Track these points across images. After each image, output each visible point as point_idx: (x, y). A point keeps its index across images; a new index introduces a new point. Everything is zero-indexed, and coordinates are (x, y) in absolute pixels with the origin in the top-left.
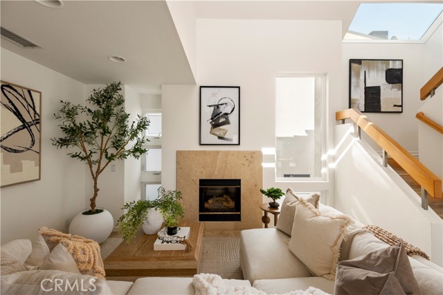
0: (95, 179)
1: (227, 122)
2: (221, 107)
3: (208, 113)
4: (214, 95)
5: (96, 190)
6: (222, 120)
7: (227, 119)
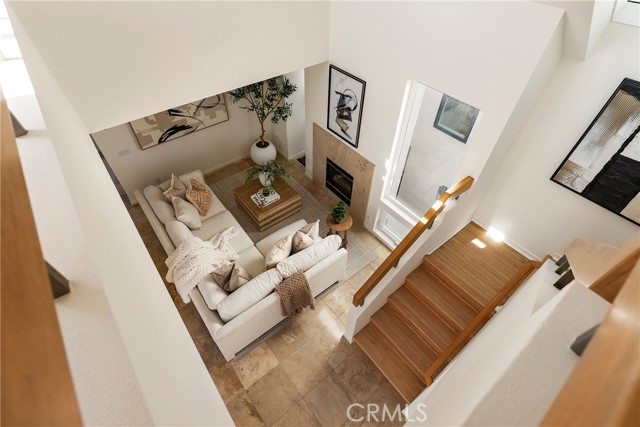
0: (262, 124)
1: (349, 118)
2: (347, 99)
3: (335, 99)
4: (342, 80)
5: (263, 131)
6: (345, 114)
7: (350, 115)
